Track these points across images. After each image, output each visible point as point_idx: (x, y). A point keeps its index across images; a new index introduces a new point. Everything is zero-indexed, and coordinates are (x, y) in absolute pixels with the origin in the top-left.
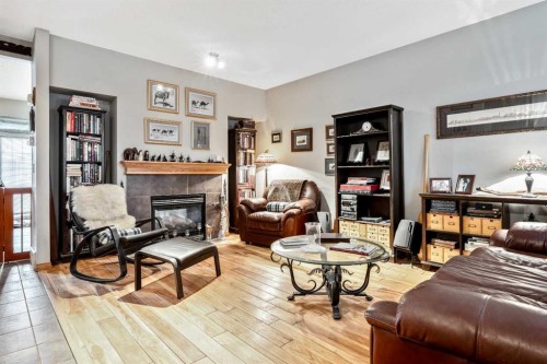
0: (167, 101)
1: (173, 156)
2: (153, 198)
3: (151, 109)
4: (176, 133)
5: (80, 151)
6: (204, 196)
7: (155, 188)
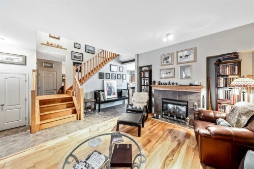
0: (168, 61)
1: (169, 83)
2: (162, 99)
3: (162, 65)
4: (172, 73)
5: (144, 82)
6: (187, 102)
7: (163, 95)
